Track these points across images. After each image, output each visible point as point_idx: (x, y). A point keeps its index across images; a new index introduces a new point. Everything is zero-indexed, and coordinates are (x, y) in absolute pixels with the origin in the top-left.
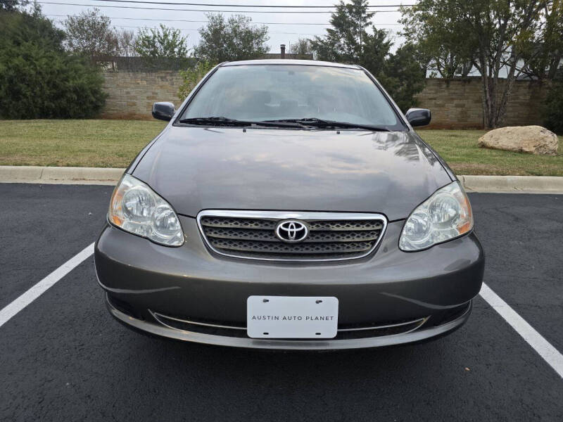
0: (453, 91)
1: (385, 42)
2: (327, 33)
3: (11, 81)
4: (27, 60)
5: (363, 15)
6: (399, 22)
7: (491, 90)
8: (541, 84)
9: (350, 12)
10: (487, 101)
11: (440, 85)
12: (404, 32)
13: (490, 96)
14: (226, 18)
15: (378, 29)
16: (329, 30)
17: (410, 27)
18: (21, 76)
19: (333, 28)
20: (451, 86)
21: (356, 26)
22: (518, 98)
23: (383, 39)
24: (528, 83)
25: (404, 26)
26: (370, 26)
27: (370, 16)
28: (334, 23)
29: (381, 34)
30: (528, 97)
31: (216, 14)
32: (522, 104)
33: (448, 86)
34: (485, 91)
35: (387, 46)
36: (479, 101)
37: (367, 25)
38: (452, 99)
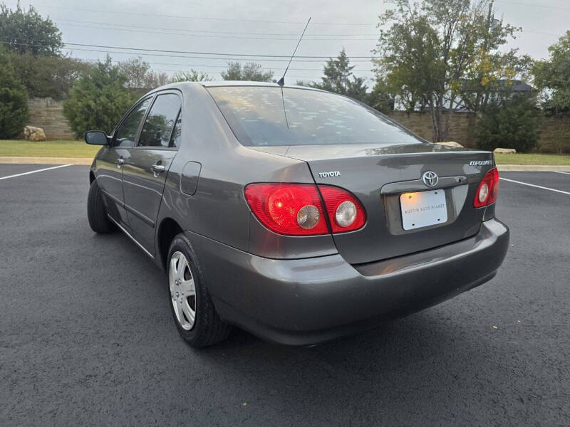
0: (412, 120)
1: (362, 86)
2: (322, 81)
3: (97, 113)
4: (108, 98)
5: (346, 68)
6: (372, 71)
7: (438, 120)
8: (475, 115)
9: (337, 66)
10: (435, 128)
11: (403, 115)
12: (376, 78)
13: (438, 124)
14: (243, 64)
15: (357, 78)
16: (323, 78)
17: (379, 74)
18: (106, 110)
19: (326, 77)
20: (411, 116)
21: (341, 75)
22: (459, 126)
23: (361, 84)
24: (466, 115)
25: (375, 73)
26: (351, 76)
27: (351, 68)
28: (326, 74)
29: (360, 81)
30: (467, 124)
31: (235, 62)
32: (462, 130)
33: (409, 117)
34: (434, 121)
35: (365, 88)
36: (430, 127)
37: (349, 74)
38: (412, 126)
